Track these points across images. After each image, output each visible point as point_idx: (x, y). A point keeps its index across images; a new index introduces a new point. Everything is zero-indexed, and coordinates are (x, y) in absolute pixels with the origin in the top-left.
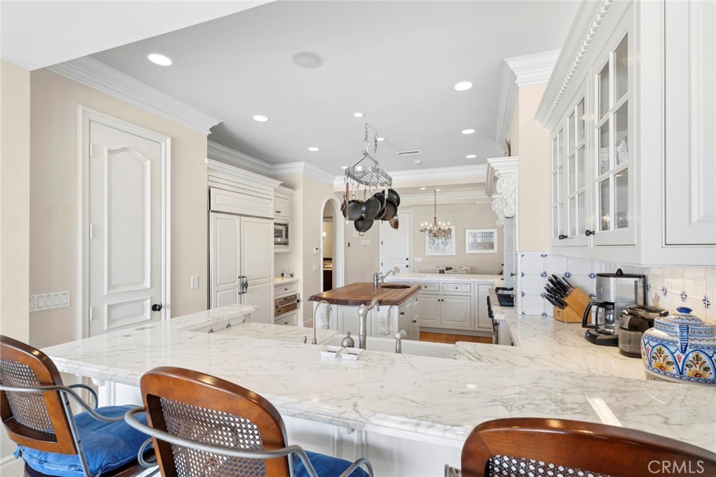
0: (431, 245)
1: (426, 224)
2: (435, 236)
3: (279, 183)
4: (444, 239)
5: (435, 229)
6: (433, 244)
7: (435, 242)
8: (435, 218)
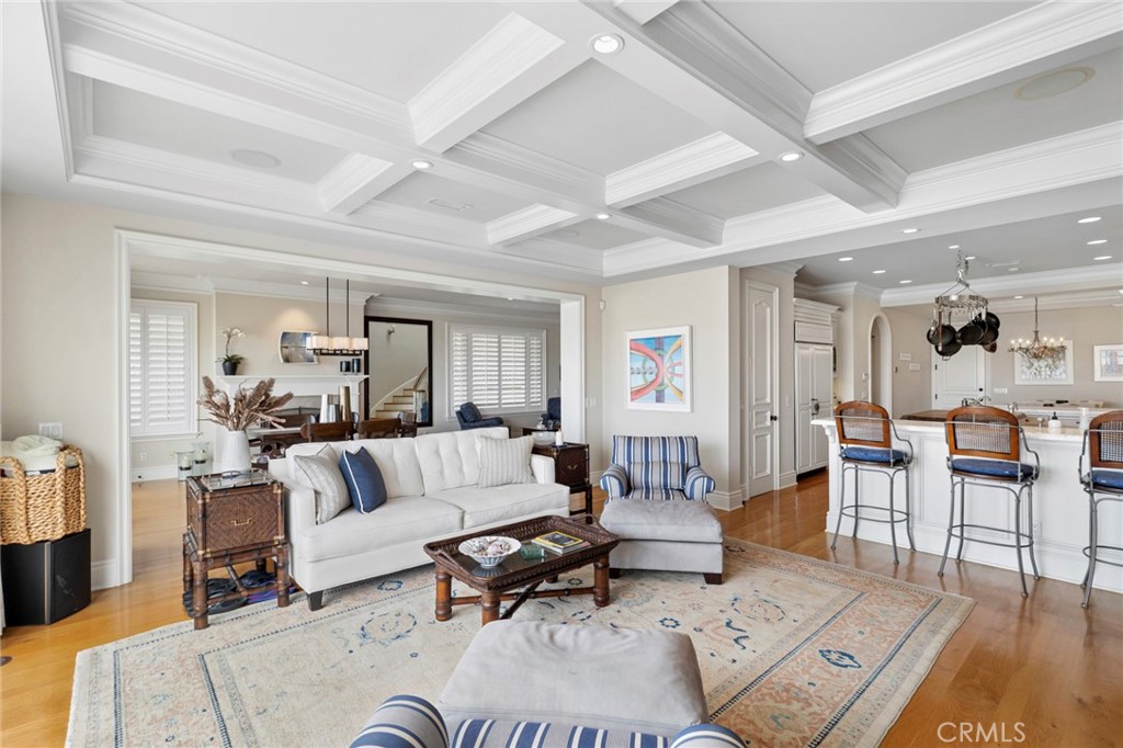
0: (1026, 370)
1: (1020, 341)
2: (1036, 356)
3: (837, 307)
4: (1050, 361)
5: (1036, 346)
6: (1029, 368)
7: (1033, 365)
8: (1036, 332)
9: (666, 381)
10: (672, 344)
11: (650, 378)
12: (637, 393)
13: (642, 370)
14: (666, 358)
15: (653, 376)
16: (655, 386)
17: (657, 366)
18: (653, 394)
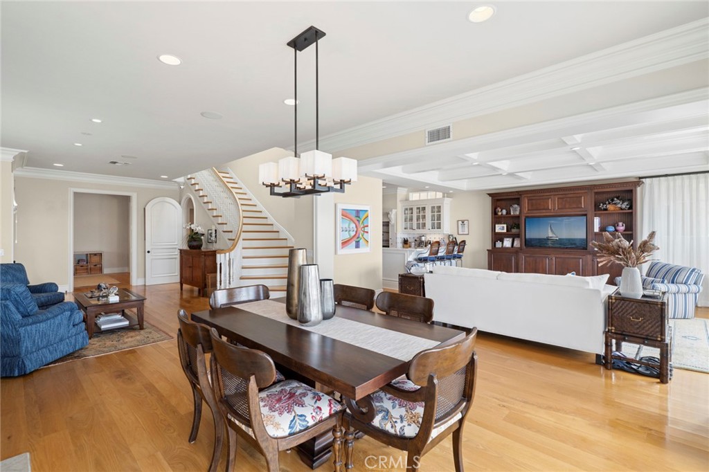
9: (361, 236)
10: (364, 214)
11: (353, 234)
12: (345, 243)
13: (348, 229)
14: (361, 222)
15: (354, 233)
16: (355, 239)
17: (356, 227)
18: (354, 243)
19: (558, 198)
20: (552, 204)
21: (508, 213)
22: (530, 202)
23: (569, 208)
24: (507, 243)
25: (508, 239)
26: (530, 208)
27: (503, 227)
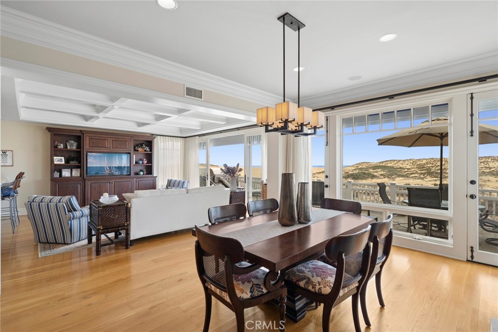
19: (113, 140)
20: (108, 144)
21: (66, 147)
22: (91, 140)
23: (120, 148)
24: (66, 173)
25: (66, 170)
26: (91, 145)
27: (61, 160)
